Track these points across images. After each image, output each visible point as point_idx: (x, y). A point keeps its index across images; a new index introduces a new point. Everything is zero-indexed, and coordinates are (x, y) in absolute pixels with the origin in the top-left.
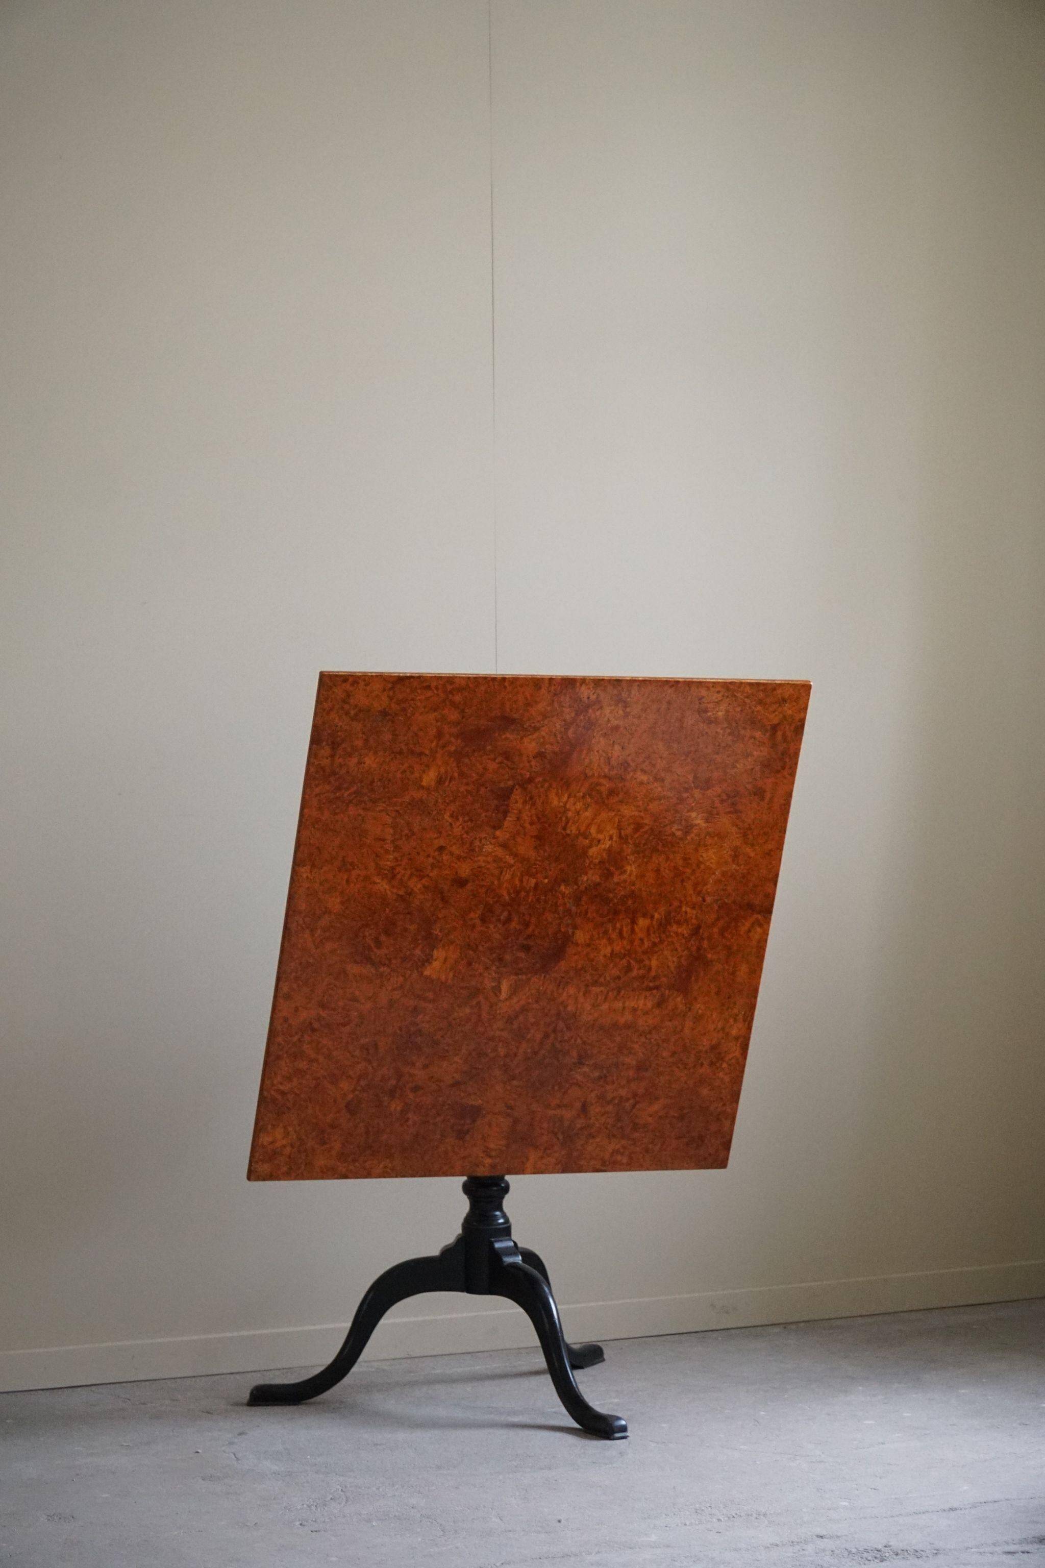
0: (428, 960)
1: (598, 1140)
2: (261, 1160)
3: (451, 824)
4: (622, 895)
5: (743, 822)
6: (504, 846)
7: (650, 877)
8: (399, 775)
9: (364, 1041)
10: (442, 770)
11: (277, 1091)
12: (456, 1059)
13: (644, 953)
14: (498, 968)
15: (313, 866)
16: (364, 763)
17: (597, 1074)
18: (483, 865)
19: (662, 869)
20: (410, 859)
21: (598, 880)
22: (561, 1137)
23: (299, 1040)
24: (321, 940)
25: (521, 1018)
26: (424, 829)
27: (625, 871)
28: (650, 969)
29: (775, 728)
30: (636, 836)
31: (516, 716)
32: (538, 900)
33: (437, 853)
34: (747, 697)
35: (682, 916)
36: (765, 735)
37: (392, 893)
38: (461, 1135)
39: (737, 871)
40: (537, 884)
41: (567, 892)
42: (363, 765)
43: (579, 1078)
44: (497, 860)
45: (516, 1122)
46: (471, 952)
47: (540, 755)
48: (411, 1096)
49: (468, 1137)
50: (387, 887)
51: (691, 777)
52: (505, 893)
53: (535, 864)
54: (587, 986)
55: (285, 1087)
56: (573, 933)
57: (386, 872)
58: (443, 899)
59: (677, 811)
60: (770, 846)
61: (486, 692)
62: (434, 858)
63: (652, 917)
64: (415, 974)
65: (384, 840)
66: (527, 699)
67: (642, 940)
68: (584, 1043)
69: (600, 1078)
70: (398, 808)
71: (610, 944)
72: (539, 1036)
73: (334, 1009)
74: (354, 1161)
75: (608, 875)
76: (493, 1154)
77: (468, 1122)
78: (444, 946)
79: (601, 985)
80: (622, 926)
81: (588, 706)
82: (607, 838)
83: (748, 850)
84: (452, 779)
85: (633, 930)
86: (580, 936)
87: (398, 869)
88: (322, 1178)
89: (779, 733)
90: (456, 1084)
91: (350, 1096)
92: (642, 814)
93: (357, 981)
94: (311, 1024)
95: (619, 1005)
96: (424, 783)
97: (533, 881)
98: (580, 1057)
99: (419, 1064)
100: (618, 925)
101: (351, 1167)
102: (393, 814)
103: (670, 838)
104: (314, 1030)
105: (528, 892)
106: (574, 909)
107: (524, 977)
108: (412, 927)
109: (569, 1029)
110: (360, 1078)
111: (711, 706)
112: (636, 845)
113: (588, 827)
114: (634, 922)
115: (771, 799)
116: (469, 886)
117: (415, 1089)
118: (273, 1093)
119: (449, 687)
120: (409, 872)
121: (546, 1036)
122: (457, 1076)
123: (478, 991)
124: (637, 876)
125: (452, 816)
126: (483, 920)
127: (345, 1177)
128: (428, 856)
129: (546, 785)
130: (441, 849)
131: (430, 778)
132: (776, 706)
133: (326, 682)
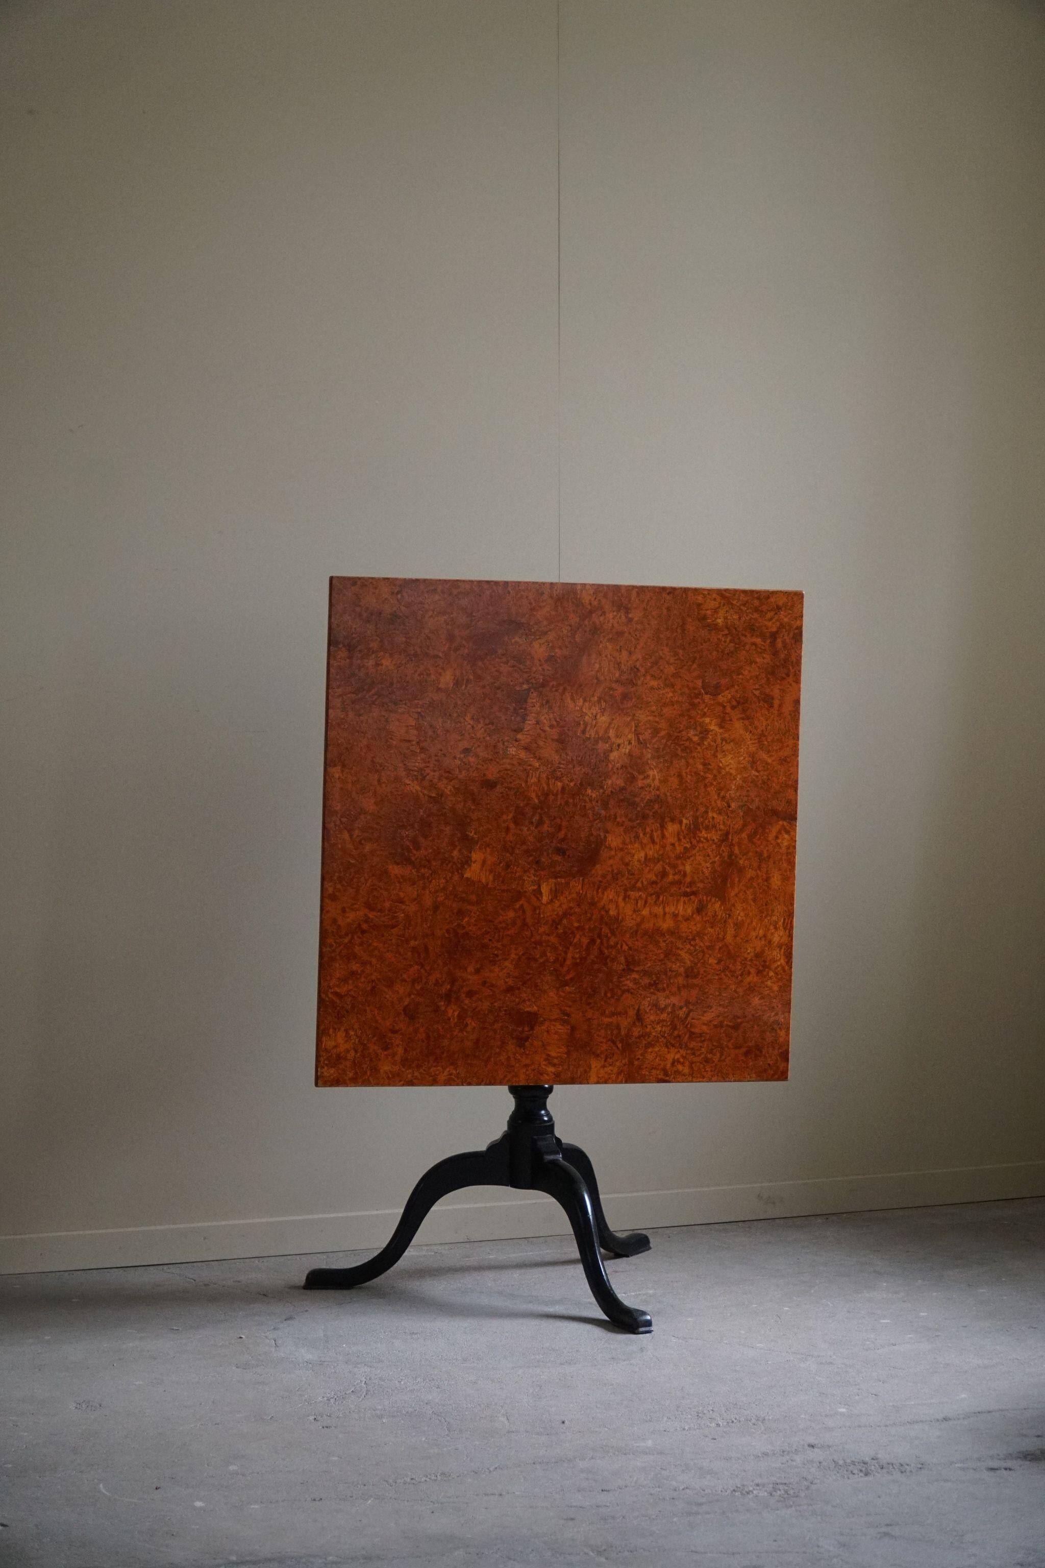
0: (467, 861)
1: (656, 1049)
2: (327, 1065)
3: (473, 727)
4: (648, 800)
5: (756, 728)
6: (527, 748)
7: (674, 782)
8: (416, 677)
9: (413, 943)
10: (458, 673)
11: (336, 994)
12: (507, 964)
13: (678, 857)
14: (536, 871)
15: (344, 766)
16: (382, 665)
17: (647, 981)
18: (509, 767)
19: (684, 774)
20: (438, 761)
21: (623, 785)
22: (620, 1045)
23: (350, 942)
24: (360, 842)
25: (565, 921)
26: (448, 731)
27: (648, 776)
28: (685, 875)
29: (774, 636)
30: (654, 741)
31: (523, 620)
32: (567, 803)
33: (462, 756)
34: (744, 605)
35: (709, 822)
36: (765, 642)
37: (424, 794)
38: (521, 1041)
39: (757, 777)
40: (563, 788)
41: (594, 795)
42: (380, 667)
43: (631, 985)
44: (521, 762)
45: (573, 1029)
46: (508, 855)
47: (550, 659)
48: (467, 1002)
49: (527, 1044)
50: (418, 788)
51: (699, 683)
52: (533, 795)
53: (560, 768)
54: (626, 890)
55: (342, 990)
56: (605, 837)
57: (415, 773)
58: (474, 800)
59: (690, 717)
60: (787, 752)
61: (491, 596)
62: (460, 759)
63: (681, 823)
64: (456, 878)
65: (409, 741)
66: (530, 603)
67: (673, 845)
68: (630, 949)
69: (650, 985)
70: (419, 710)
71: (643, 848)
72: (585, 941)
73: (380, 911)
74: (418, 1067)
75: (633, 779)
76: (555, 1061)
77: (526, 1029)
78: (480, 848)
79: (639, 890)
80: (652, 831)
81: (591, 612)
82: (627, 743)
83: (764, 755)
84: (468, 681)
85: (663, 836)
86: (613, 841)
87: (428, 771)
88: (389, 1085)
89: (779, 641)
90: (510, 990)
91: (406, 1002)
92: (657, 719)
93: (399, 882)
94: (359, 925)
95: (659, 910)
96: (441, 686)
97: (559, 784)
98: (628, 963)
99: (471, 969)
100: (648, 830)
101: (416, 1074)
102: (416, 716)
103: (687, 743)
104: (363, 932)
105: (556, 795)
106: (603, 812)
107: (563, 881)
108: (448, 830)
109: (613, 933)
110: (414, 982)
111: (709, 612)
112: (657, 750)
113: (607, 730)
114: (663, 827)
115: (780, 706)
116: (499, 788)
117: (470, 994)
118: (330, 996)
119: (455, 592)
120: (437, 774)
121: (593, 941)
122: (510, 982)
123: (519, 895)
124: (660, 781)
125: (472, 718)
126: (516, 822)
127: (411, 1083)
128: (455, 758)
129: (561, 688)
130: (466, 751)
131: (447, 679)
132: (772, 613)
133: (336, 585)
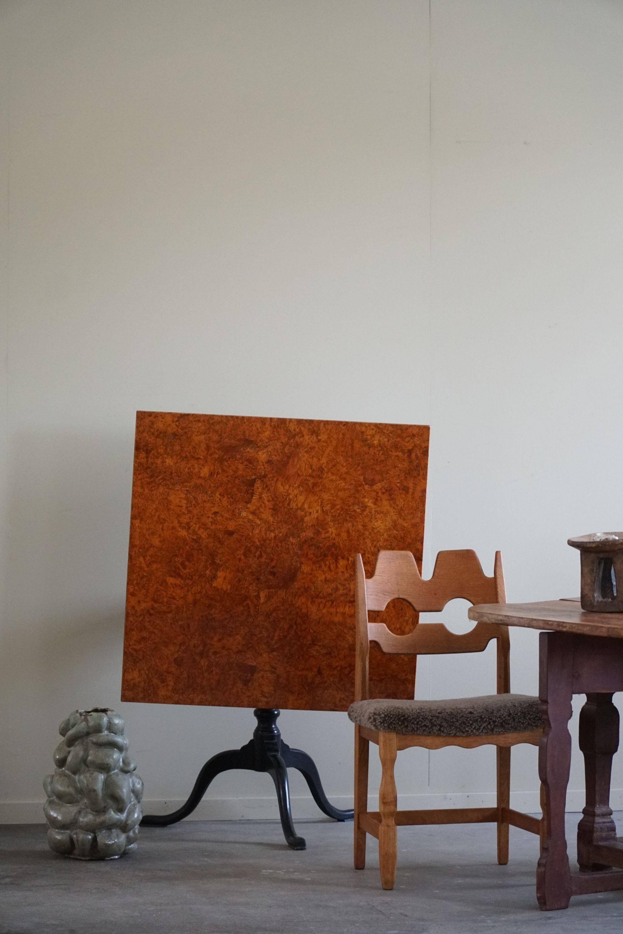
0: (215, 577)
1: (330, 691)
2: (127, 689)
3: (220, 499)
4: (328, 545)
5: (397, 505)
6: (253, 513)
7: (344, 535)
8: (186, 470)
9: (180, 623)
10: (212, 468)
11: (133, 649)
12: (238, 637)
13: (346, 580)
14: (257, 584)
15: (141, 520)
16: (166, 462)
17: (324, 651)
18: (242, 523)
19: (351, 531)
20: (198, 518)
21: (312, 536)
22: (307, 688)
23: (142, 620)
24: (150, 563)
25: (274, 614)
26: (205, 501)
27: (328, 532)
28: (350, 590)
29: (410, 452)
30: (332, 511)
31: (253, 439)
32: (277, 546)
33: (213, 516)
34: (391, 433)
35: (366, 559)
36: (404, 455)
37: (189, 537)
38: (246, 682)
39: (397, 534)
40: (275, 537)
41: (294, 542)
42: (165, 463)
43: (315, 653)
44: (249, 521)
45: (278, 677)
46: (240, 574)
47: (269, 462)
48: (213, 657)
49: (250, 684)
50: (186, 534)
51: (362, 478)
52: (257, 541)
53: (273, 525)
54: (312, 598)
55: (138, 647)
56: (301, 566)
57: (184, 525)
58: (220, 542)
59: (355, 498)
60: (417, 520)
61: (233, 425)
62: (212, 518)
63: (348, 560)
64: (208, 586)
65: (181, 507)
66: (258, 429)
67: (343, 572)
68: (315, 632)
69: (327, 654)
70: (188, 489)
71: (324, 574)
72: (286, 626)
73: (161, 603)
74: (183, 693)
75: (318, 533)
76: (267, 695)
77: (249, 675)
78: (223, 570)
79: (321, 598)
80: (330, 564)
81: (295, 435)
82: (315, 512)
83: (400, 521)
84: (218, 473)
85: (337, 567)
86: (306, 568)
87: (191, 524)
88: (164, 703)
89: (413, 455)
90: (239, 652)
91: (176, 656)
92: (335, 498)
93: (173, 587)
94: (148, 611)
95: (333, 610)
96: (202, 475)
97: (273, 535)
98: (313, 641)
99: (216, 639)
100: (327, 563)
101: (181, 697)
102: (186, 492)
103: (353, 513)
104: (151, 615)
105: (270, 540)
106: (299, 552)
107: (274, 591)
108: (204, 558)
109: (304, 623)
110: (181, 644)
111: (369, 437)
112: (334, 517)
113: (303, 504)
114: (337, 561)
115: (413, 493)
116: (235, 536)
117: (215, 653)
118: (130, 650)
119: (211, 421)
120: (198, 526)
121: (291, 627)
122: (240, 647)
123: (246, 598)
124: (336, 535)
125: (220, 494)
126: (245, 555)
127: (177, 703)
128: (209, 517)
129: (275, 479)
130: (215, 513)
131: (205, 472)
132: (409, 438)
133: (141, 416)
